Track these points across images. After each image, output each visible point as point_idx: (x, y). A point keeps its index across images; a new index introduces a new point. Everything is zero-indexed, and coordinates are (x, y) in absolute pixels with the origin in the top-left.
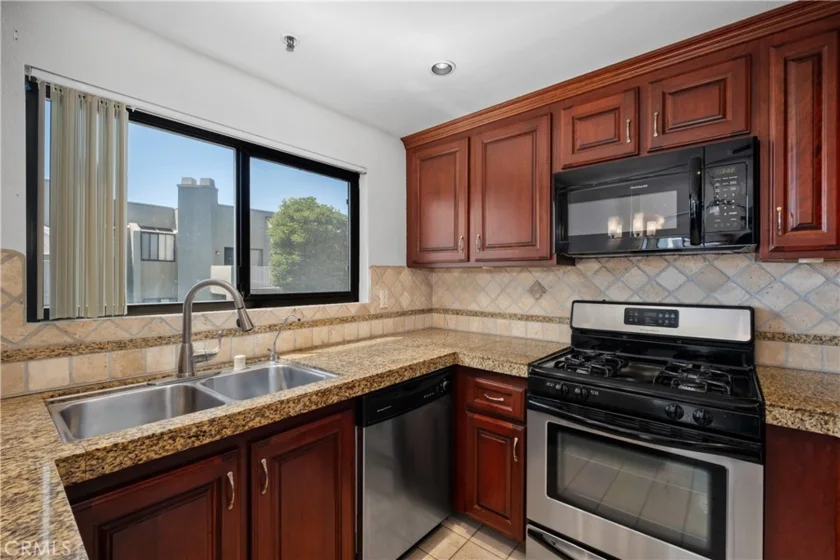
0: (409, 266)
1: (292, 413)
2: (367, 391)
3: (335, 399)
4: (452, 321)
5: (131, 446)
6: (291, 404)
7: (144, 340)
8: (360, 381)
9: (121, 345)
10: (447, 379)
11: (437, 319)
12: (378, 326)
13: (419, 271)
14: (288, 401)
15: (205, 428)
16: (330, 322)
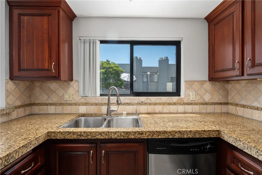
1: (113, 137)
2: (150, 137)
3: (133, 137)
5: (63, 133)
6: (112, 134)
9: (96, 104)
10: (211, 144)
11: (231, 109)
12: (189, 108)
14: (111, 132)
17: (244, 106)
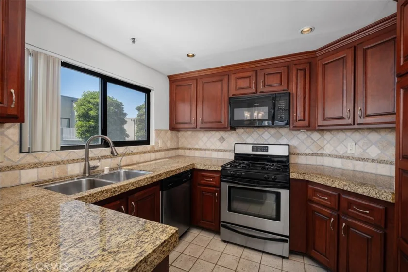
0: (170, 129)
1: (142, 185)
2: (165, 177)
3: (155, 180)
4: (187, 153)
6: (142, 182)
7: (67, 161)
8: (163, 174)
9: (58, 163)
10: (191, 174)
11: (181, 152)
12: (158, 155)
13: (174, 132)
14: (141, 180)
15: (116, 189)
16: (140, 153)
17: (190, 149)
